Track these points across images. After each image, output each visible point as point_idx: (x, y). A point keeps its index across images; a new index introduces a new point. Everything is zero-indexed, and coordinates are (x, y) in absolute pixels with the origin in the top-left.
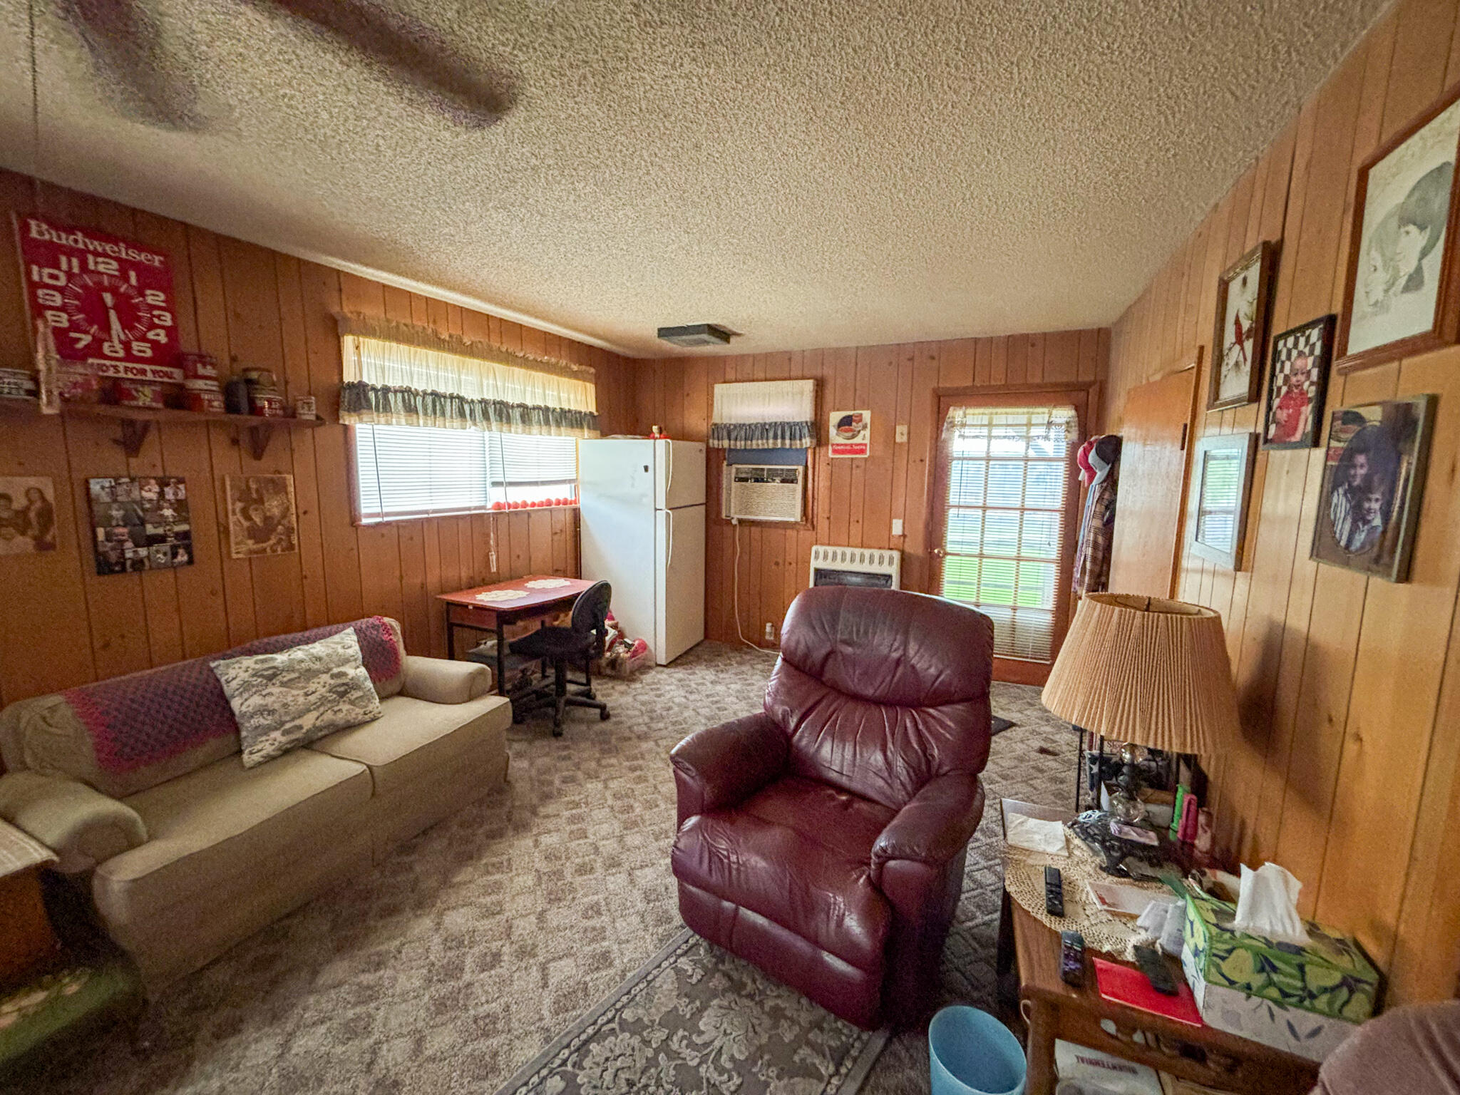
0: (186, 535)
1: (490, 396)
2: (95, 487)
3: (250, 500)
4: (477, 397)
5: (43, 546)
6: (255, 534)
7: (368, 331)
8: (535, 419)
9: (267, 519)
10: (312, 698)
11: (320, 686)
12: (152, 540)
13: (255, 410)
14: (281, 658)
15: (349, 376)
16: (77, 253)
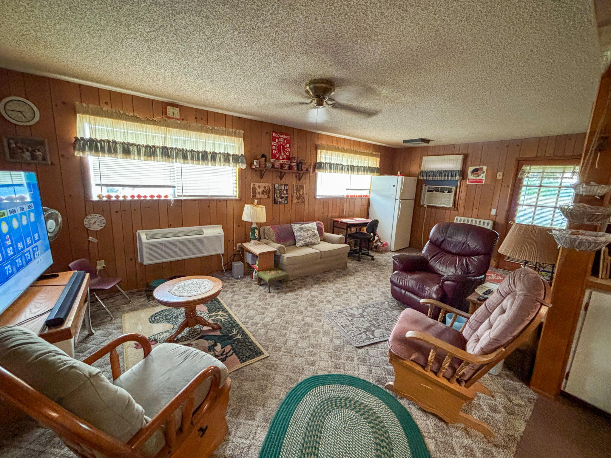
0: (287, 197)
1: (349, 164)
2: (276, 186)
3: (298, 190)
4: (346, 164)
5: (269, 197)
6: (298, 198)
7: (323, 148)
8: (361, 170)
9: (300, 195)
10: (309, 235)
11: (310, 233)
12: (283, 197)
13: (302, 170)
14: (303, 226)
15: (318, 161)
16: (278, 138)
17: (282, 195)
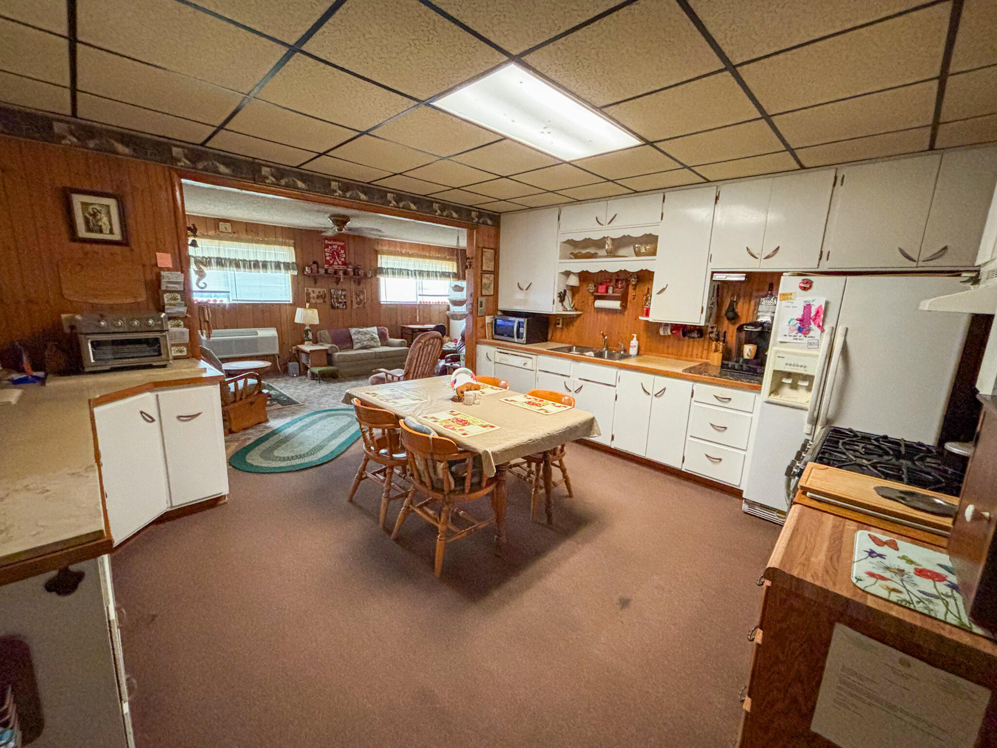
0: (345, 302)
1: (417, 269)
2: (332, 291)
3: (358, 295)
4: (413, 269)
5: (324, 302)
6: (358, 303)
7: (383, 253)
9: (360, 300)
11: (368, 336)
12: (340, 303)
13: (358, 275)
14: (361, 330)
15: (379, 266)
16: (331, 245)
17: (340, 300)
